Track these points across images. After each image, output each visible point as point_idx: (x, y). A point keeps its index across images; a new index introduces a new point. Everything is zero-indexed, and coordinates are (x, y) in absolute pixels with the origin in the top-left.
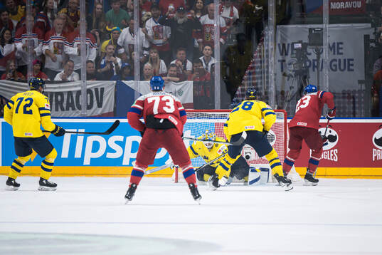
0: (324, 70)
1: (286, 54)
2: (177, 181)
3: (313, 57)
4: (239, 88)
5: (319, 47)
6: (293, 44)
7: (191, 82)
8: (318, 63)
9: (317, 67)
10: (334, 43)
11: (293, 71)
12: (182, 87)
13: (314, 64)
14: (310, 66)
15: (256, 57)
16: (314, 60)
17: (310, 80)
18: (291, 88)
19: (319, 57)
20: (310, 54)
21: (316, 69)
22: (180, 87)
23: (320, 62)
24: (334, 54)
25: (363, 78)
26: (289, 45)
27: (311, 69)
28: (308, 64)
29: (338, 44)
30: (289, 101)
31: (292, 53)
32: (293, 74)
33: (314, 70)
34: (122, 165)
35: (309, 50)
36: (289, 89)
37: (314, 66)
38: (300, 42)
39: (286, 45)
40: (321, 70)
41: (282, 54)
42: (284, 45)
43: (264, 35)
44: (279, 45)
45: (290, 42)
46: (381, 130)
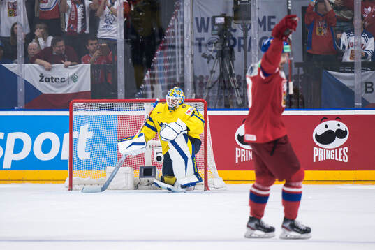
0: (252, 50)
1: (206, 30)
2: (71, 189)
3: (239, 33)
4: (148, 72)
5: (246, 22)
6: (214, 18)
7: (88, 66)
8: (245, 42)
9: (244, 46)
10: (264, 17)
11: (214, 51)
12: (77, 72)
13: (240, 42)
14: (234, 45)
15: (169, 34)
16: (240, 38)
17: (235, 62)
18: (212, 72)
19: (246, 35)
20: (235, 30)
21: (242, 49)
22: (75, 71)
23: (248, 40)
24: (265, 30)
25: (301, 60)
26: (208, 19)
27: (236, 49)
28: (232, 42)
29: (270, 18)
30: (210, 88)
31: (213, 30)
32: (214, 55)
33: (239, 51)
34: (2, 169)
35: (234, 26)
36: (209, 74)
37: (240, 45)
38: (223, 15)
39: (206, 20)
40: (249, 51)
41: (199, 30)
42: (203, 19)
43: (178, 7)
44: (197, 19)
45: (211, 16)
46: (323, 124)
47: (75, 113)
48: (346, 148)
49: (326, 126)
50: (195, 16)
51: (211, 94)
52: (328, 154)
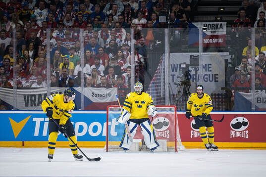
0: (200, 81)
1: (176, 71)
2: (107, 151)
3: (193, 73)
5: (197, 67)
6: (180, 65)
8: (196, 77)
9: (195, 79)
10: (206, 65)
11: (180, 82)
12: (111, 92)
13: (193, 77)
15: (157, 73)
16: (193, 75)
17: (191, 87)
18: (179, 92)
19: (196, 73)
20: (191, 71)
21: (194, 80)
23: (198, 76)
24: (206, 71)
25: (224, 86)
26: (177, 65)
27: (191, 80)
28: (189, 77)
29: (209, 65)
31: (180, 70)
35: (190, 69)
36: (177, 93)
38: (185, 63)
39: (176, 65)
40: (198, 81)
41: (173, 71)
42: (174, 65)
43: (162, 59)
44: (172, 65)
45: (179, 64)
46: (235, 119)
47: (109, 112)
48: (247, 131)
49: (237, 120)
50: (171, 63)
51: (178, 103)
52: (238, 134)
